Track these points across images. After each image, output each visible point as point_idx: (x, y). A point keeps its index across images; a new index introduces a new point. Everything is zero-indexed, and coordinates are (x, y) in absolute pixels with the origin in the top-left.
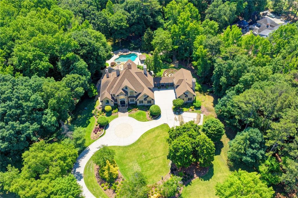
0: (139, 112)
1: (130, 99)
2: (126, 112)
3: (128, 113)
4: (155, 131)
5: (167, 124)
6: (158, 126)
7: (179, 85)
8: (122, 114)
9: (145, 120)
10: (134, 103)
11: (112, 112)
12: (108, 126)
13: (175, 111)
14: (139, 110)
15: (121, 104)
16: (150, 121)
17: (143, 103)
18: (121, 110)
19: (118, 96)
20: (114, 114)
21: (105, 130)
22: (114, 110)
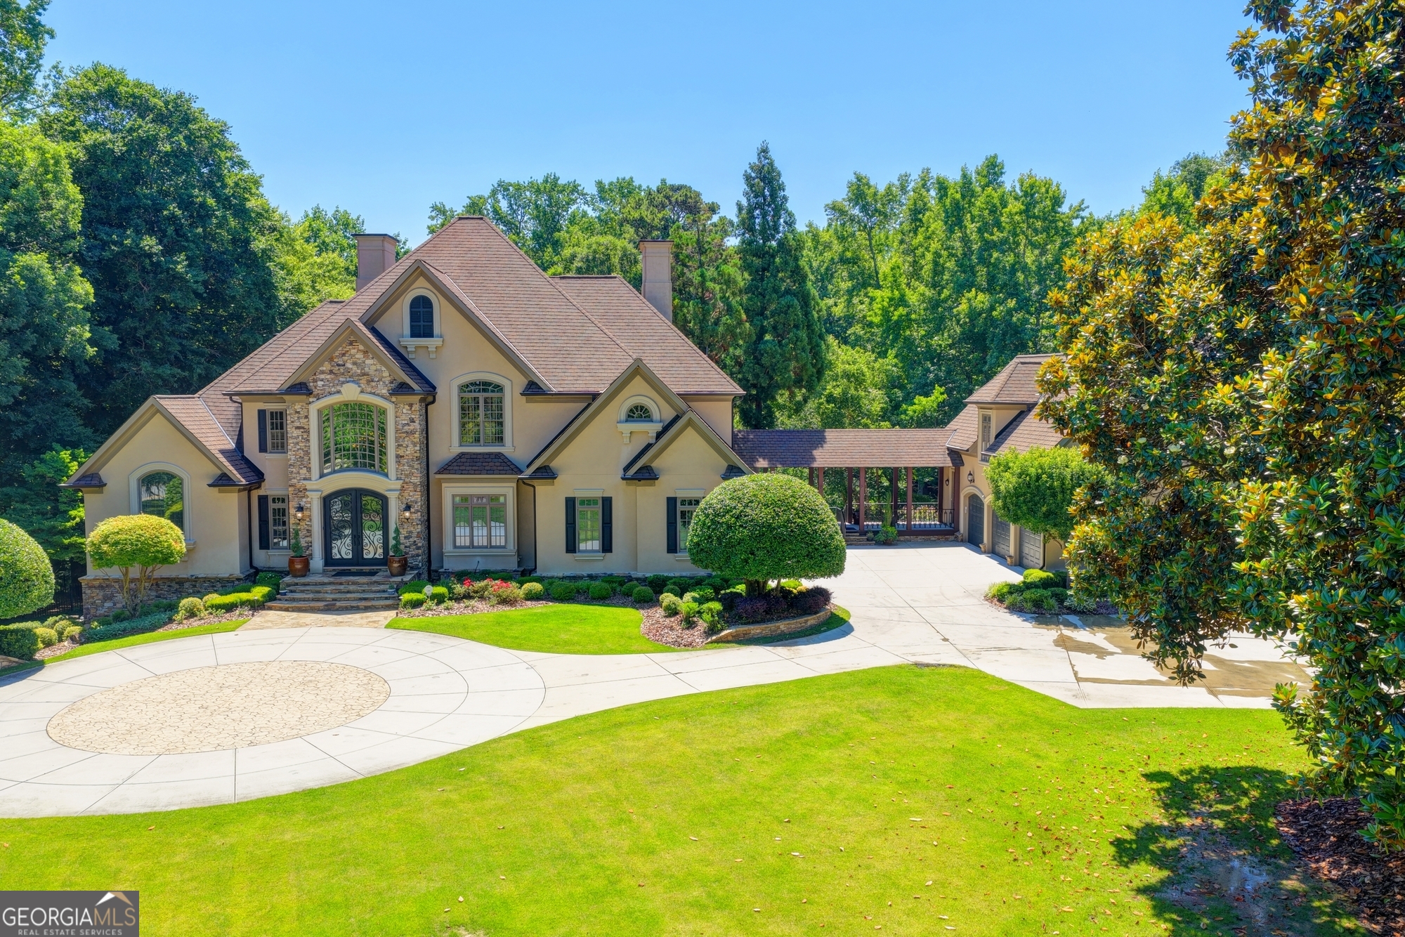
0: (541, 611)
1: (452, 490)
2: (370, 610)
3: (390, 613)
4: (771, 705)
5: (952, 666)
6: (825, 676)
7: (1024, 414)
8: (311, 617)
9: (609, 645)
10: (503, 558)
11: (184, 602)
12: (13, 677)
13: (1039, 604)
14: (552, 603)
15: (329, 561)
16: (696, 650)
17: (607, 546)
18: (310, 596)
19: (309, 390)
20: (201, 619)
22: (212, 596)
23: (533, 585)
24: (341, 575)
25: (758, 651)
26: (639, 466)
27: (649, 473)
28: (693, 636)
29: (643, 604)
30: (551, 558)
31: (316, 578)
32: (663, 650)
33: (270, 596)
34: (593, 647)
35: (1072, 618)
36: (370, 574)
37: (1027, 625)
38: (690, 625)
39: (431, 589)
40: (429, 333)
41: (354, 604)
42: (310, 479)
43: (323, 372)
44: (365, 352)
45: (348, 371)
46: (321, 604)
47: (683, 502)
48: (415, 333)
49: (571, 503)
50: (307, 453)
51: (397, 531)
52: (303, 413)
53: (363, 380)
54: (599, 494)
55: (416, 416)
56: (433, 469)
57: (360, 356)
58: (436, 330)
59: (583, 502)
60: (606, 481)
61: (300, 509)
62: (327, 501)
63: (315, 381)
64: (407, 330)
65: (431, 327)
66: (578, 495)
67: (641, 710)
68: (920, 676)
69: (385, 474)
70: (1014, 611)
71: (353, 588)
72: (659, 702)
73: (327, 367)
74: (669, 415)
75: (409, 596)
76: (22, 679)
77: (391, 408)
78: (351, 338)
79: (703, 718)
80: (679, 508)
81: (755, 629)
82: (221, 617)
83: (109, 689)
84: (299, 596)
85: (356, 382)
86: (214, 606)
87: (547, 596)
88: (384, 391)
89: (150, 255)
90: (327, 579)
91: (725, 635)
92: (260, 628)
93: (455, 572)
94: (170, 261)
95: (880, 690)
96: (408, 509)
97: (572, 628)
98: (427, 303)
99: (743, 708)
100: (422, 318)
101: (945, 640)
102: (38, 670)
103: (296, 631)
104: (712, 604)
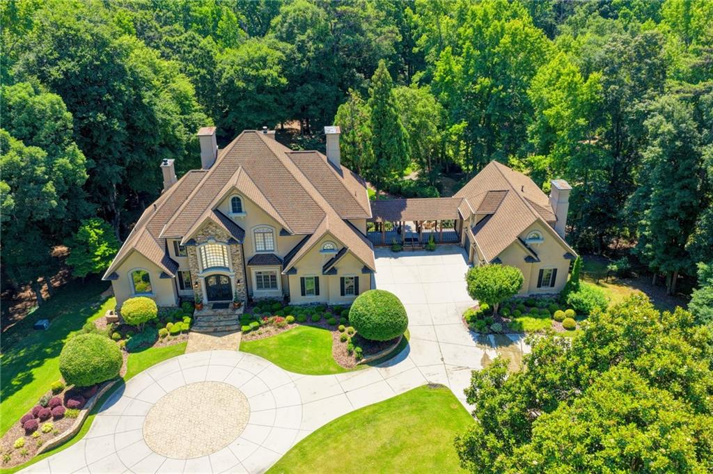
0: (294, 333)
1: (254, 270)
2: (230, 332)
3: (238, 335)
4: (378, 420)
5: (442, 386)
6: (397, 397)
7: (489, 216)
8: (209, 339)
9: (322, 367)
10: (275, 293)
11: (161, 331)
12: (118, 393)
13: (480, 329)
14: (298, 325)
15: (209, 299)
16: (353, 370)
17: (318, 293)
18: (206, 325)
19: (195, 242)
20: (169, 340)
21: (93, 412)
22: (169, 324)
23: (290, 318)
24: (216, 306)
25: (374, 372)
26: (329, 268)
27: (334, 271)
28: (351, 361)
29: (333, 327)
30: (296, 298)
31: (207, 311)
32: (341, 371)
33: (192, 324)
34: (316, 369)
35: (492, 337)
36: (226, 306)
37: (474, 344)
38: (350, 353)
39: (253, 324)
40: (240, 211)
41: (224, 328)
42: (199, 273)
43: (199, 235)
44: (216, 227)
45: (210, 234)
46: (211, 329)
47: (347, 279)
48: (234, 211)
49: (302, 279)
50: (197, 263)
51: (236, 293)
52: (193, 250)
53: (216, 238)
54: (314, 276)
55: (239, 249)
56: (246, 263)
57: (214, 228)
58: (243, 210)
59: (307, 278)
60: (318, 272)
61: (197, 283)
62: (207, 279)
63: (197, 238)
64: (231, 210)
65: (241, 209)
66: (305, 276)
67: (335, 425)
68: (429, 396)
69: (228, 269)
70: (472, 330)
71: (222, 318)
72: (341, 418)
73: (201, 233)
74: (340, 248)
75: (245, 328)
76: (121, 395)
77: (229, 247)
78: (209, 222)
79: (355, 431)
80: (345, 281)
81: (374, 357)
82: (175, 339)
83: (154, 405)
84: (202, 324)
85: (214, 238)
86: (172, 334)
87: (296, 321)
88: (225, 241)
89: (102, 122)
90: (211, 312)
91: (363, 360)
92: (193, 351)
93: (258, 299)
94: (110, 123)
95: (414, 408)
96: (239, 282)
97: (308, 351)
98: (239, 199)
99: (369, 422)
100: (237, 205)
101: (442, 359)
102: (124, 387)
103: (206, 354)
104: (359, 349)
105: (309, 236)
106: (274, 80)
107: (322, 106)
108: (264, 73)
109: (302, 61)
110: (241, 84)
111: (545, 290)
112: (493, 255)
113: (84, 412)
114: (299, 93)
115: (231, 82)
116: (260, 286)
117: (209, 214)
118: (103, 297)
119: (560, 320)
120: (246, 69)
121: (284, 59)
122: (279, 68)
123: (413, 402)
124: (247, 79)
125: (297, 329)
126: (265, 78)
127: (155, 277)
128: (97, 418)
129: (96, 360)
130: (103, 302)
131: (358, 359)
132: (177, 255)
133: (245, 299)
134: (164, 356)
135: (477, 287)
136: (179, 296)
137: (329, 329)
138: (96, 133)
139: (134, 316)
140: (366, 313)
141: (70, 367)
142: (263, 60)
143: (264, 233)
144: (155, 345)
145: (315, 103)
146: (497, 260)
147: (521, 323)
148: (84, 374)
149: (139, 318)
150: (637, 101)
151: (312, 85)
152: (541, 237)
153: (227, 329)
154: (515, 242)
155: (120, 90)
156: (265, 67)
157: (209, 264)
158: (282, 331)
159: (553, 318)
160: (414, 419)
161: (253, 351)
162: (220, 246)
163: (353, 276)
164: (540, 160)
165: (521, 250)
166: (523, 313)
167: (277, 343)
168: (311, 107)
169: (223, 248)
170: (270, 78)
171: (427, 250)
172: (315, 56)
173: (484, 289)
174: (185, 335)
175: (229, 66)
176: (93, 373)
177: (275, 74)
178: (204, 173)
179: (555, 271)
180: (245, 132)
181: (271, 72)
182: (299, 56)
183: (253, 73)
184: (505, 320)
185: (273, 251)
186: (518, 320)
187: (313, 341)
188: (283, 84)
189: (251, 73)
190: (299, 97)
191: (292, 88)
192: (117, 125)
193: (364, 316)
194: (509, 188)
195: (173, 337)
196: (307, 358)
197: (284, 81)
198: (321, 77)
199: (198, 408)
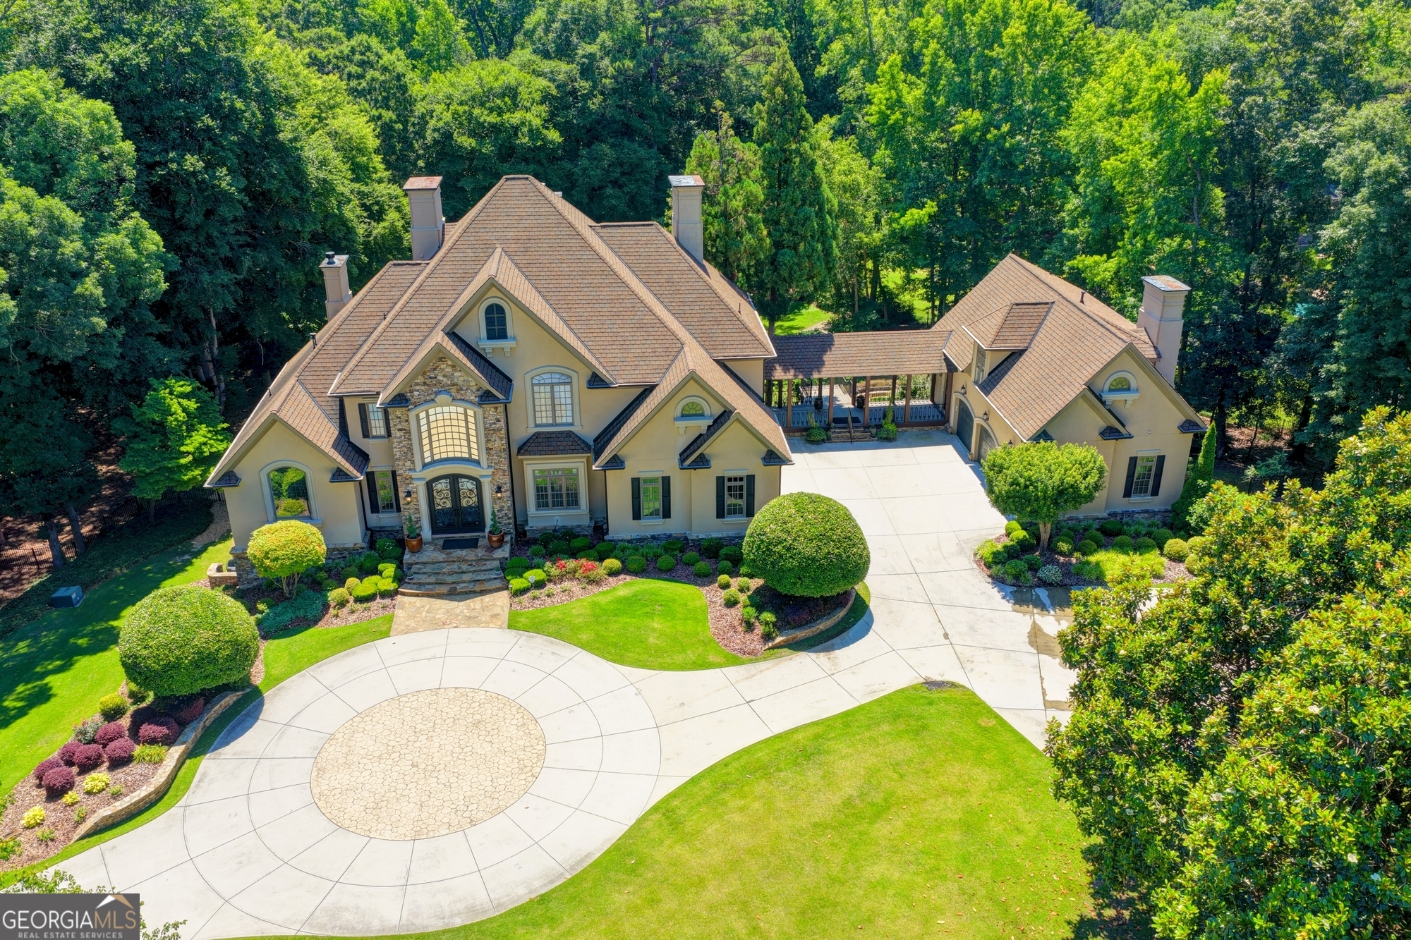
0: (624, 592)
1: (535, 467)
2: (484, 592)
3: (502, 598)
4: (827, 752)
5: (953, 685)
6: (861, 707)
7: (1015, 355)
8: (442, 607)
9: (691, 655)
10: (578, 517)
11: (334, 595)
12: (248, 715)
13: (1017, 577)
14: (628, 578)
15: (435, 530)
16: (758, 660)
17: (667, 514)
18: (432, 579)
19: (407, 400)
20: (353, 612)
21: (197, 750)
22: (352, 581)
23: (613, 563)
24: (448, 545)
25: (805, 661)
26: (694, 457)
27: (703, 462)
28: (754, 641)
29: (703, 579)
30: (621, 524)
31: (431, 554)
32: (733, 662)
33: (400, 579)
34: (679, 658)
35: (1043, 593)
36: (473, 544)
37: (1008, 606)
38: (749, 627)
39: (533, 575)
40: (502, 335)
41: (471, 587)
42: (414, 470)
43: (417, 384)
44: (453, 367)
45: (439, 382)
46: (444, 589)
47: (730, 480)
48: (491, 336)
49: (636, 483)
50: (410, 449)
51: (493, 513)
52: (403, 418)
53: (453, 391)
54: (660, 475)
55: (499, 416)
56: (514, 450)
57: (449, 369)
58: (510, 332)
59: (645, 481)
60: (668, 465)
61: (409, 494)
62: (429, 486)
63: (411, 392)
64: (484, 333)
65: (505, 330)
66: (642, 476)
67: (736, 764)
68: (931, 703)
69: (478, 463)
70: (998, 580)
71: (465, 567)
72: (746, 751)
73: (420, 379)
74: (718, 410)
75: (516, 583)
76: (257, 719)
77: (479, 411)
78: (439, 355)
79: (782, 775)
80: (727, 484)
81: (801, 634)
82: (368, 609)
83: (332, 737)
84: (424, 579)
85: (448, 392)
86: (360, 600)
87: (625, 570)
88: (472, 398)
89: (194, 174)
90: (441, 556)
91: (779, 639)
92: (409, 631)
93: (539, 531)
94: (214, 177)
95: (903, 727)
96: (499, 489)
97: (656, 625)
98: (500, 309)
99: (808, 758)
100: (496, 323)
101: (946, 636)
102: (261, 704)
103: (439, 636)
104: (768, 616)
105: (648, 390)
106: (534, 134)
107: (631, 187)
108: (515, 118)
109: (590, 96)
110: (466, 142)
111: (1139, 502)
112: (1034, 426)
113: (176, 751)
114: (584, 162)
115: (448, 136)
116: (542, 503)
117: (439, 337)
118: (197, 543)
119: (1179, 558)
120: (477, 111)
121: (554, 92)
122: (543, 109)
123: (896, 717)
124: (477, 130)
125: (629, 586)
126: (516, 129)
127: (318, 483)
128: (207, 763)
129: (202, 638)
130: (197, 554)
131: (767, 637)
132: (366, 433)
133: (511, 528)
134: (345, 643)
135: (1011, 484)
136: (367, 528)
137: (696, 584)
138: (181, 197)
139: (276, 559)
140: (784, 536)
141: (145, 652)
142: (511, 93)
143: (552, 385)
144: (321, 623)
145: (616, 184)
146: (1043, 435)
147: (1098, 564)
148: (176, 666)
149: (288, 562)
150: (1301, 127)
151: (613, 146)
152: (1133, 385)
153: (477, 588)
154: (1082, 396)
155: (232, 108)
156: (515, 106)
157: (436, 451)
158: (596, 589)
159: (1162, 554)
160: (904, 748)
161: (538, 627)
162: (461, 410)
163: (743, 474)
164: (1097, 264)
165: (1093, 414)
166: (1101, 546)
167: (588, 612)
168: (609, 191)
169: (466, 415)
170: (525, 130)
171: (881, 439)
172: (615, 86)
173: (1026, 487)
174: (387, 601)
175: (443, 106)
176: (196, 664)
177: (537, 122)
178: (419, 268)
179: (1161, 459)
180: (507, 179)
181: (529, 116)
182: (584, 85)
183: (493, 119)
184: (1062, 559)
185: (572, 424)
186: (1093, 559)
187: (666, 608)
188: (552, 142)
189: (488, 119)
190: (585, 170)
191: (571, 149)
192: (225, 180)
193: (780, 543)
194: (1055, 297)
195: (359, 606)
196: (658, 638)
197: (554, 135)
198: (627, 131)
199: (429, 739)
